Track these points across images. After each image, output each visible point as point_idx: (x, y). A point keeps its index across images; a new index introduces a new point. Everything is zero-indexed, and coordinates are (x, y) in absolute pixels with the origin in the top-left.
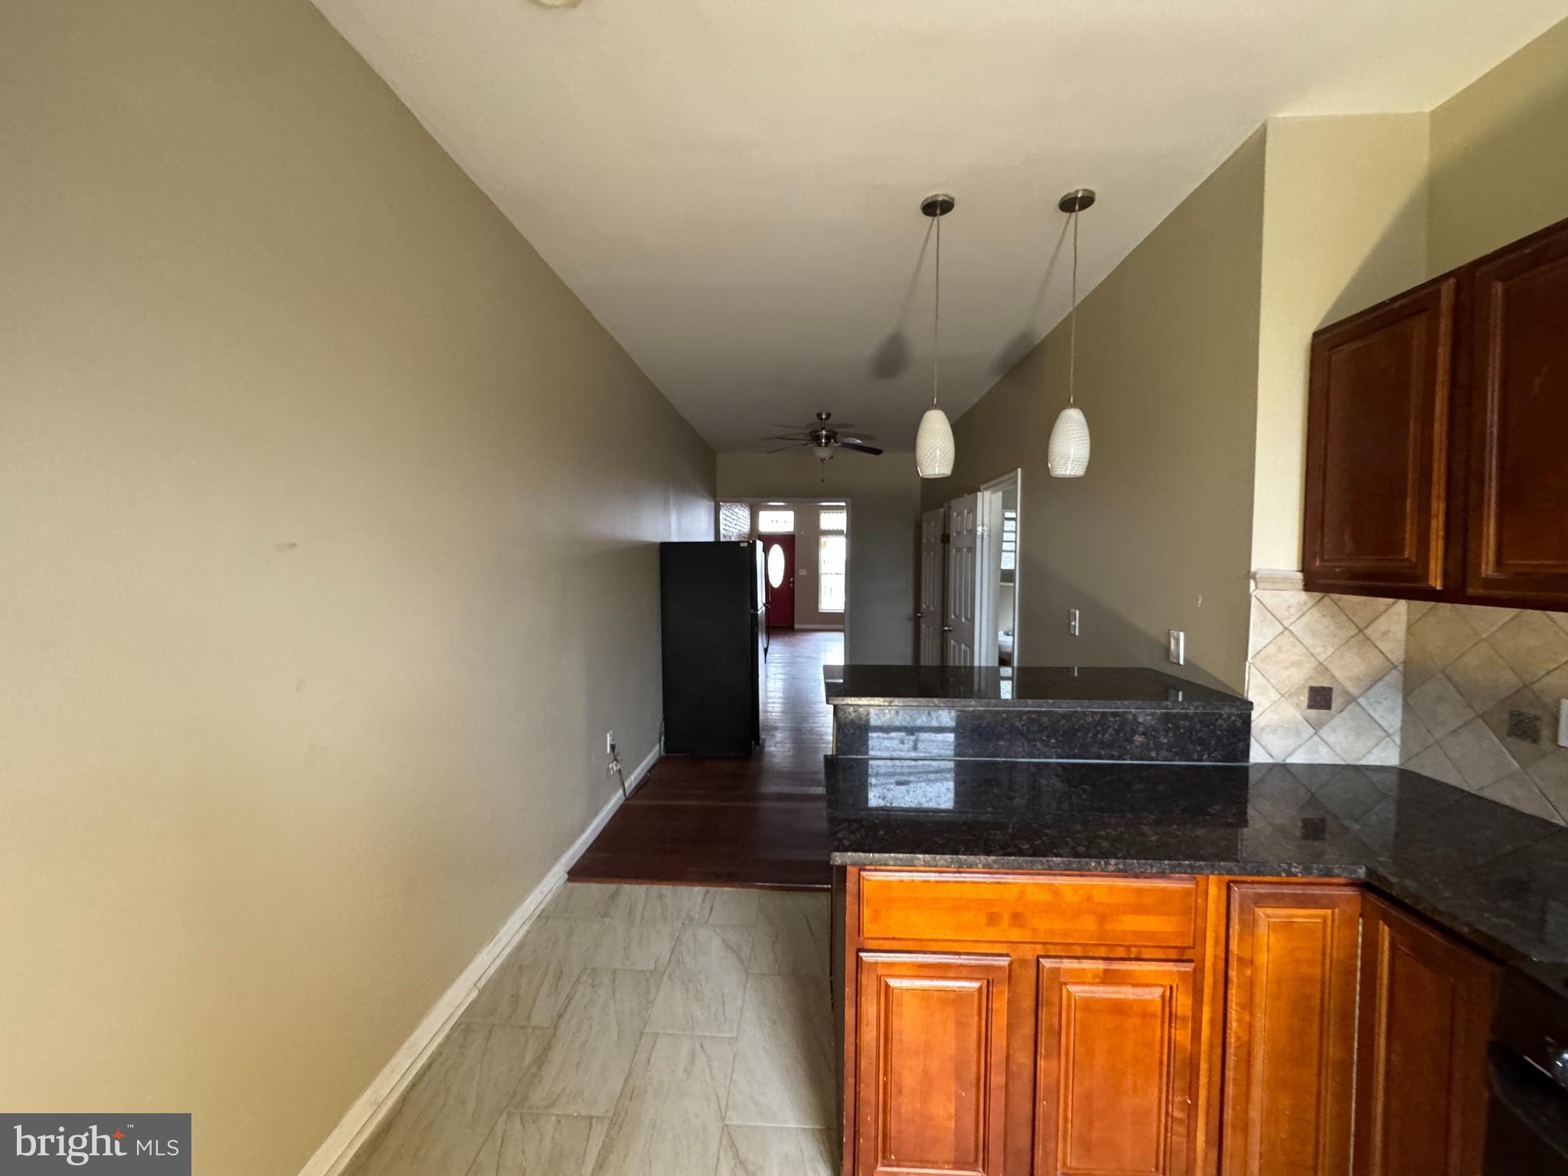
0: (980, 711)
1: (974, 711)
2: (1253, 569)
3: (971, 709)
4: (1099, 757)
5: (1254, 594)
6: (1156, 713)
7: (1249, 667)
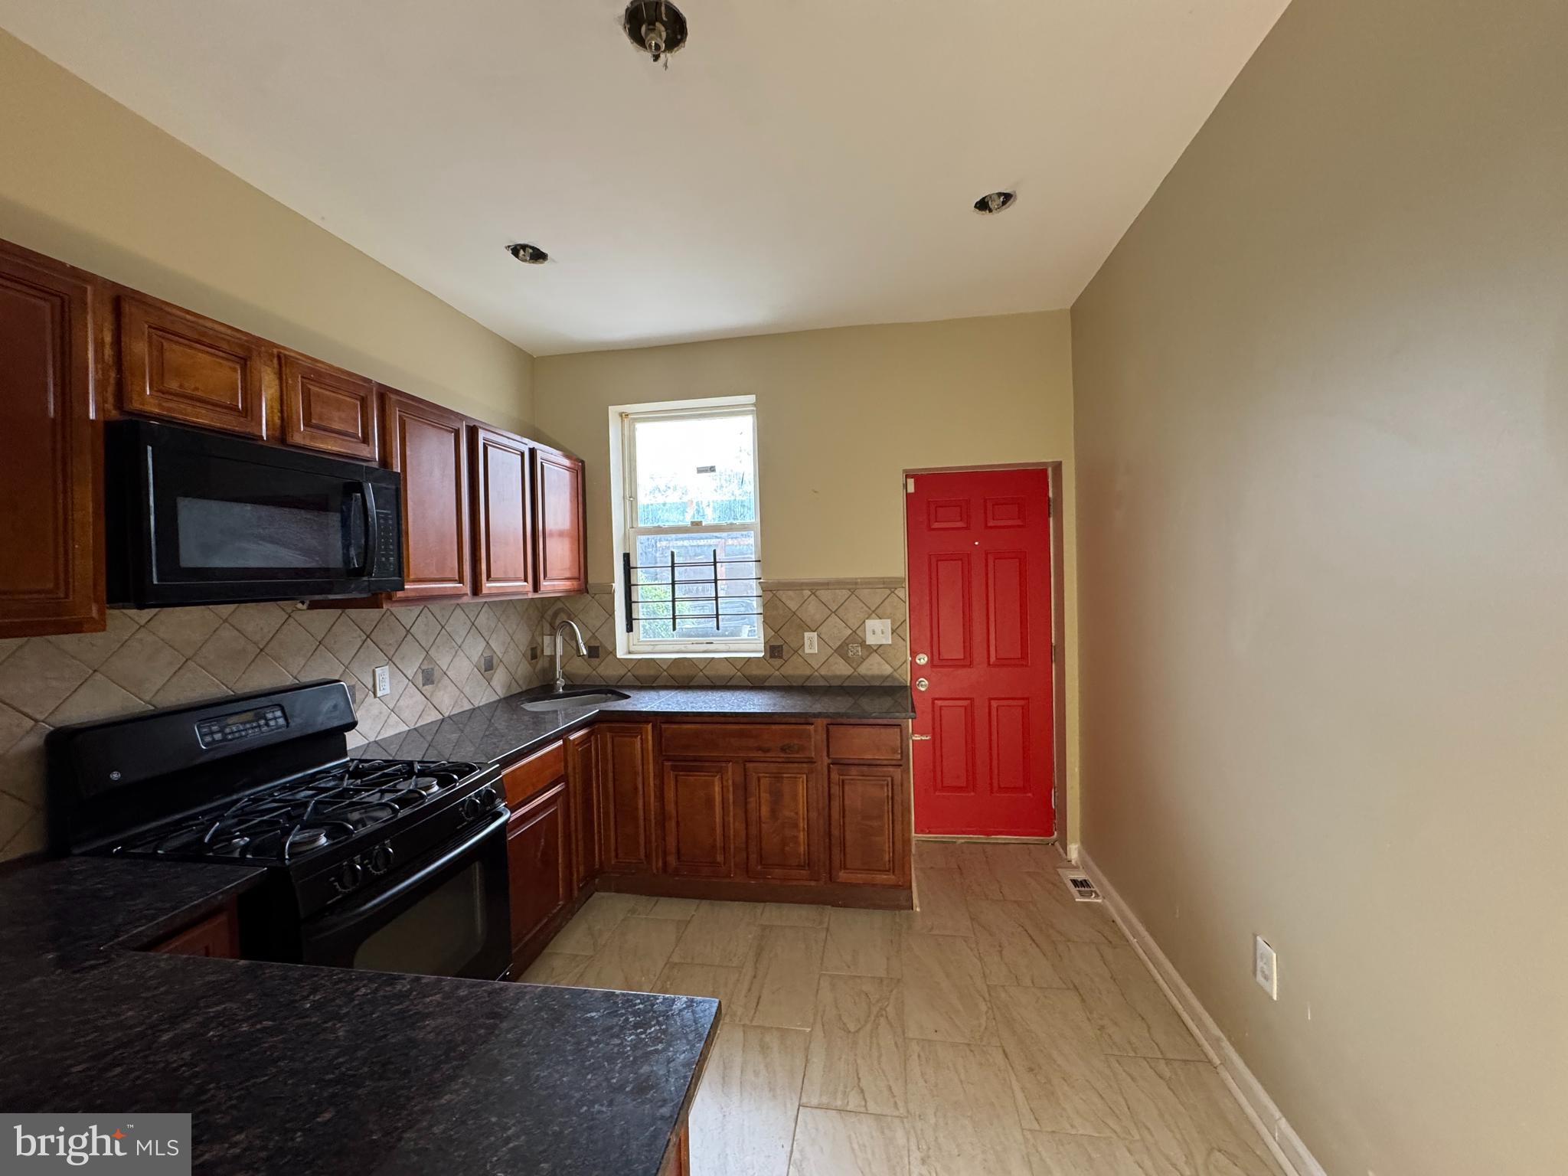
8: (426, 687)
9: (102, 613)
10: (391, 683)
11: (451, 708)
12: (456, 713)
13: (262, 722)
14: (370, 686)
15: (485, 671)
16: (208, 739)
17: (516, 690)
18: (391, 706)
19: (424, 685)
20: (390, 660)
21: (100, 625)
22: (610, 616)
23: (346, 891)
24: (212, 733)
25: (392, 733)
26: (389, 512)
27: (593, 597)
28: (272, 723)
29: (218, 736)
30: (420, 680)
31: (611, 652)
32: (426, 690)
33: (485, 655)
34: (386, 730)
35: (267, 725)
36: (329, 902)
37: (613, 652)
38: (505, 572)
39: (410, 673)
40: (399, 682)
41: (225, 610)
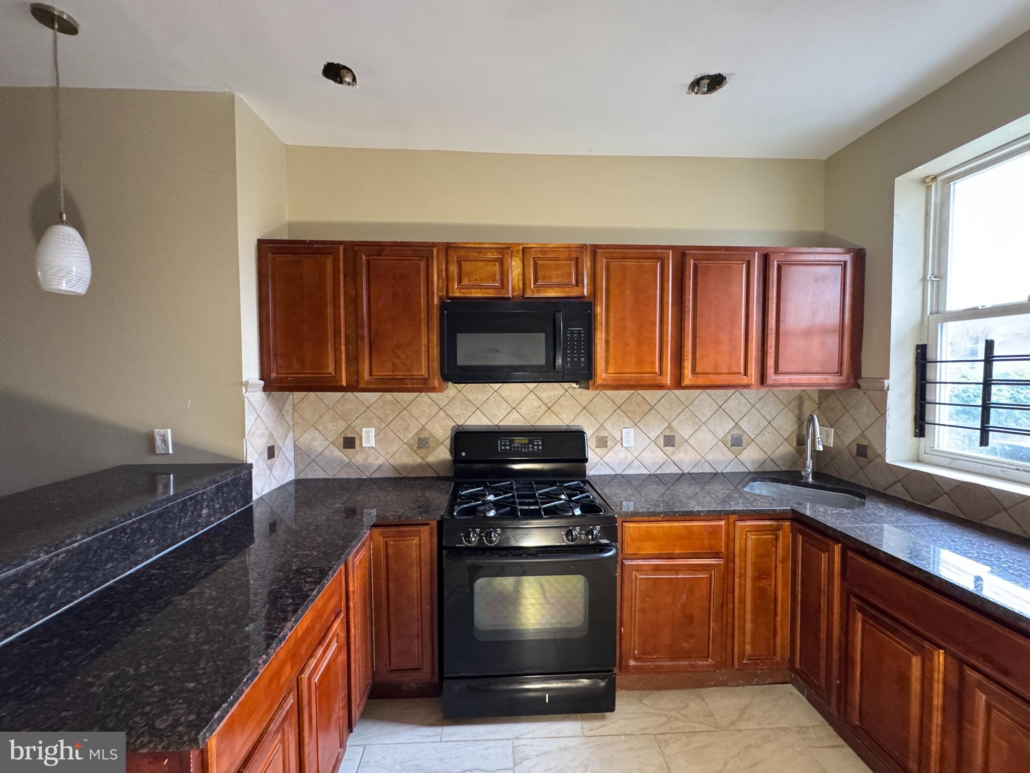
0: (86, 543)
1: (79, 546)
2: (244, 380)
3: (76, 544)
4: (184, 538)
5: (245, 395)
6: (212, 488)
7: (246, 442)
8: (667, 448)
9: (440, 384)
10: (635, 439)
11: (691, 468)
12: (696, 472)
13: (530, 446)
14: (619, 439)
15: (732, 446)
16: (503, 448)
17: (770, 467)
18: (636, 455)
19: (665, 446)
20: (636, 424)
21: (441, 390)
22: (882, 415)
23: (468, 545)
24: (505, 445)
25: (635, 472)
26: (582, 329)
27: (865, 394)
28: (536, 447)
29: (508, 448)
30: (661, 441)
31: (880, 455)
32: (667, 450)
33: (732, 433)
34: (629, 469)
35: (533, 447)
36: (457, 545)
37: (882, 456)
38: (715, 367)
39: (653, 436)
40: (643, 440)
41: (531, 386)
